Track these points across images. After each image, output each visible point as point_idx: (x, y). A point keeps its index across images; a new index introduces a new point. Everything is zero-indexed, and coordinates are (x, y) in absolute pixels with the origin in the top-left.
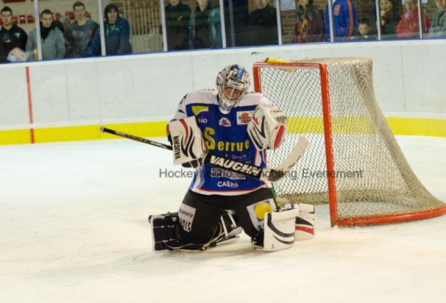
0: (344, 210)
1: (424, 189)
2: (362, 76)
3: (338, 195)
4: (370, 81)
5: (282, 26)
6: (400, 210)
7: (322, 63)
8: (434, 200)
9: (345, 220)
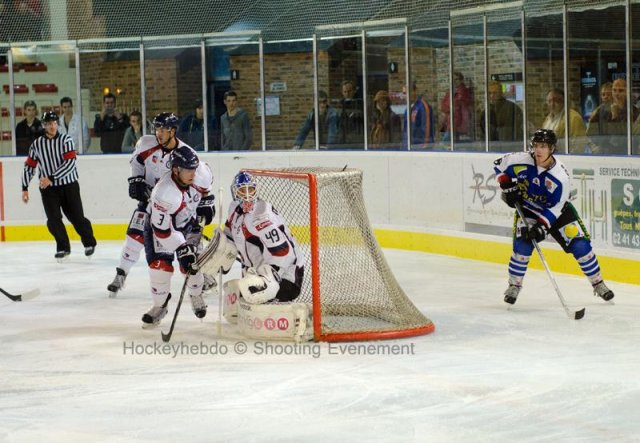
0: (330, 325)
1: (412, 305)
2: (351, 189)
3: (324, 309)
4: (360, 193)
5: (266, 131)
6: (386, 327)
7: (311, 173)
8: (421, 318)
9: (329, 335)
